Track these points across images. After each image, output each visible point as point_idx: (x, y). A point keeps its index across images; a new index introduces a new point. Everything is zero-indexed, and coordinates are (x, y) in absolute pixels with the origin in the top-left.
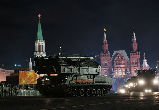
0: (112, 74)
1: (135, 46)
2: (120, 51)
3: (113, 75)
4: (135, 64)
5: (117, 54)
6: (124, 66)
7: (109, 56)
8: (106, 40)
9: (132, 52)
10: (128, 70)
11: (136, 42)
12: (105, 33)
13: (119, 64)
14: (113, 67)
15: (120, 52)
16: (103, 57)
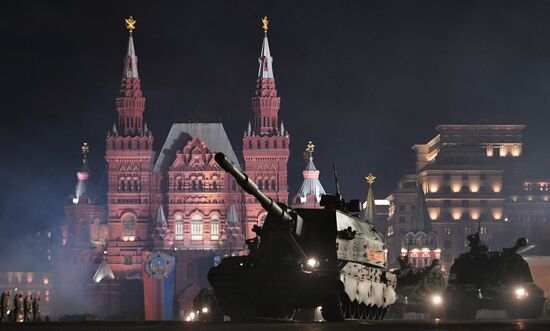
0: (157, 232)
1: (270, 105)
2: (200, 126)
3: (162, 239)
4: (267, 188)
5: (185, 138)
6: (213, 196)
7: (147, 148)
8: (135, 74)
9: (257, 131)
10: (234, 216)
11: (273, 85)
12: (131, 39)
13: (194, 189)
14: (166, 202)
15: (196, 129)
16: (120, 152)
